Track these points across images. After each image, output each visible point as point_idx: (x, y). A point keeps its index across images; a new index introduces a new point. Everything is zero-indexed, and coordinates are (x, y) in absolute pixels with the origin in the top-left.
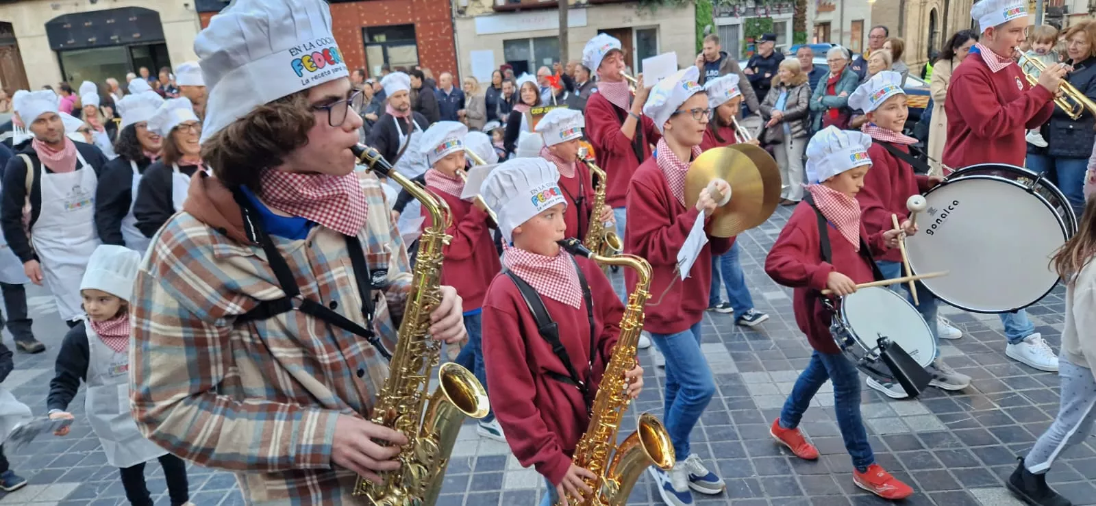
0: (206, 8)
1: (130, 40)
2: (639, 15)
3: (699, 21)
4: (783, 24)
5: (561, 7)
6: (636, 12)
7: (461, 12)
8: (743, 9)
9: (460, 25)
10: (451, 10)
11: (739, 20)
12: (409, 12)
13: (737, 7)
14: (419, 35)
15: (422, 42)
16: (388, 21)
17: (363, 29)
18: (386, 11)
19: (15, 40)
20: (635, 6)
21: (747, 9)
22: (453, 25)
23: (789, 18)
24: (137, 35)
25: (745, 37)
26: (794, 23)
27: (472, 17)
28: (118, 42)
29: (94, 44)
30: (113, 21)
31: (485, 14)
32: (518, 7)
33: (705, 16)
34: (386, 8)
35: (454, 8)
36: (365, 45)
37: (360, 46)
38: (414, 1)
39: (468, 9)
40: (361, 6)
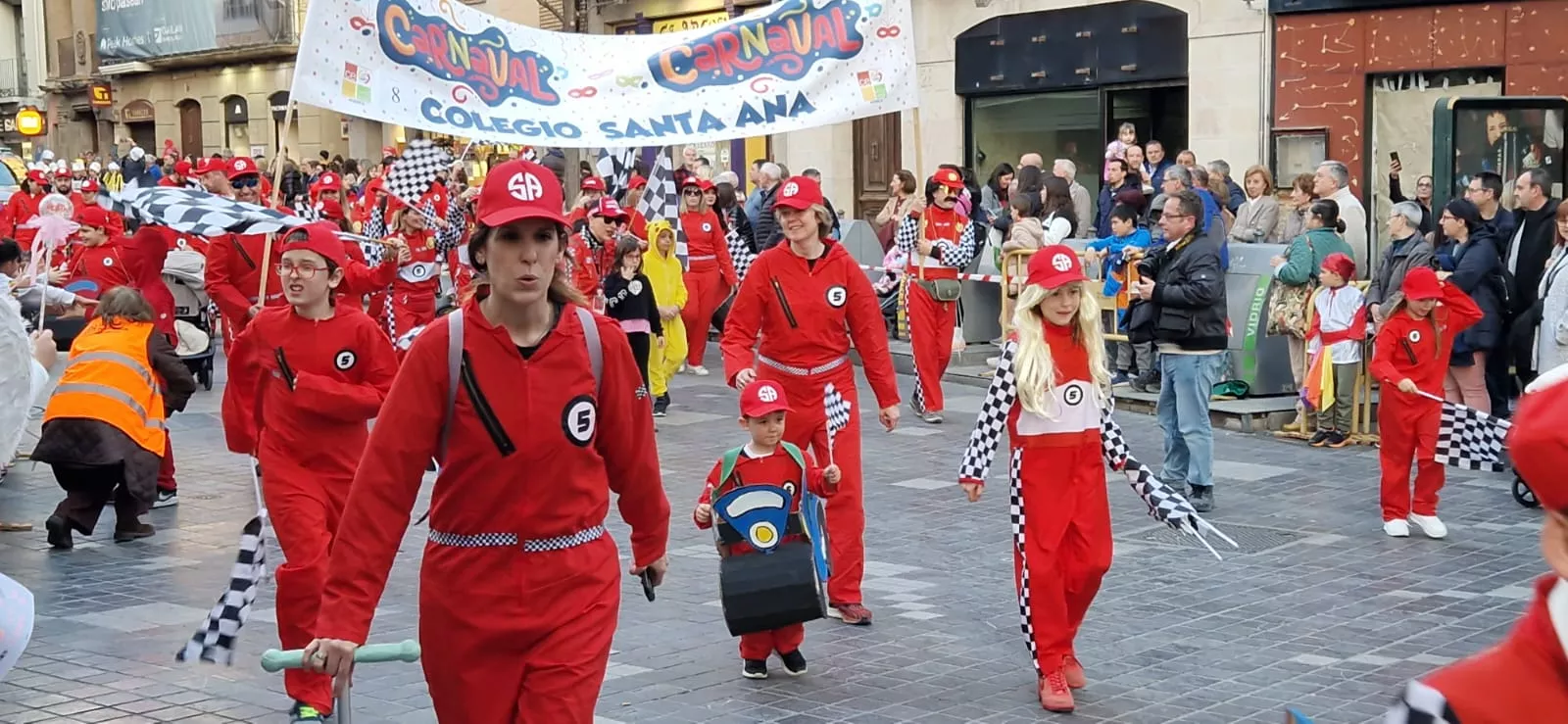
0: (1289, 5)
1: (1114, 77)
24: (1132, 66)
28: (1087, 80)
29: (1040, 83)
30: (1088, 34)
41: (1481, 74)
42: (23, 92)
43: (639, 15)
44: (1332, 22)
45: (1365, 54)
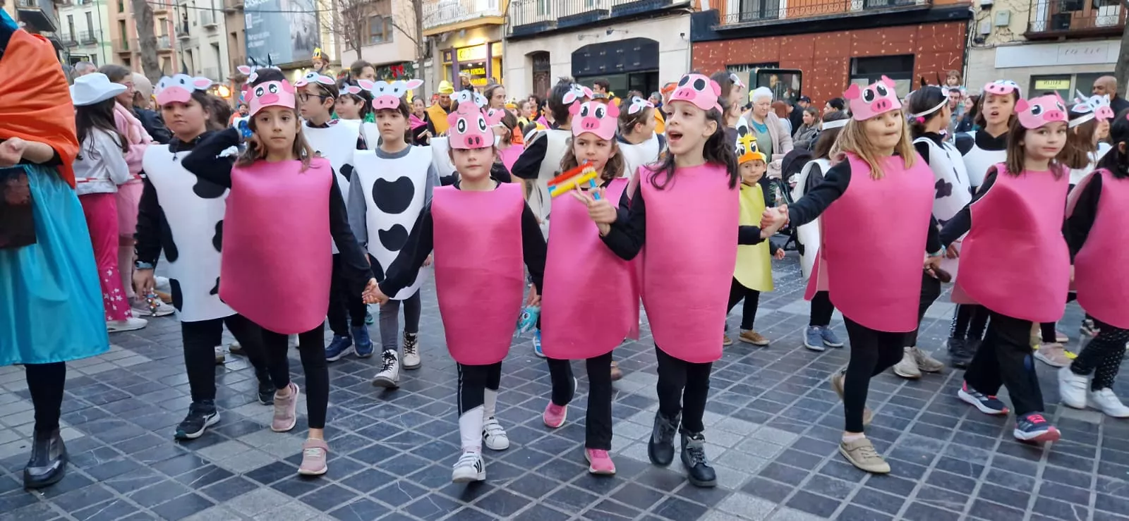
0: (698, 38)
1: (631, 68)
7: (979, 41)
9: (974, 56)
10: (967, 38)
12: (911, 41)
14: (918, 66)
15: (919, 75)
16: (882, 52)
17: (852, 60)
18: (884, 40)
19: (549, 66)
22: (964, 56)
24: (638, 64)
27: (994, 47)
28: (621, 69)
29: (604, 71)
30: (621, 51)
31: (1013, 43)
32: (1061, 34)
34: (884, 36)
35: (971, 36)
36: (851, 77)
37: (844, 78)
38: (921, 27)
39: (989, 38)
40: (855, 35)
41: (771, 65)
42: (221, 80)
43: (452, 47)
44: (714, 44)
45: (727, 57)
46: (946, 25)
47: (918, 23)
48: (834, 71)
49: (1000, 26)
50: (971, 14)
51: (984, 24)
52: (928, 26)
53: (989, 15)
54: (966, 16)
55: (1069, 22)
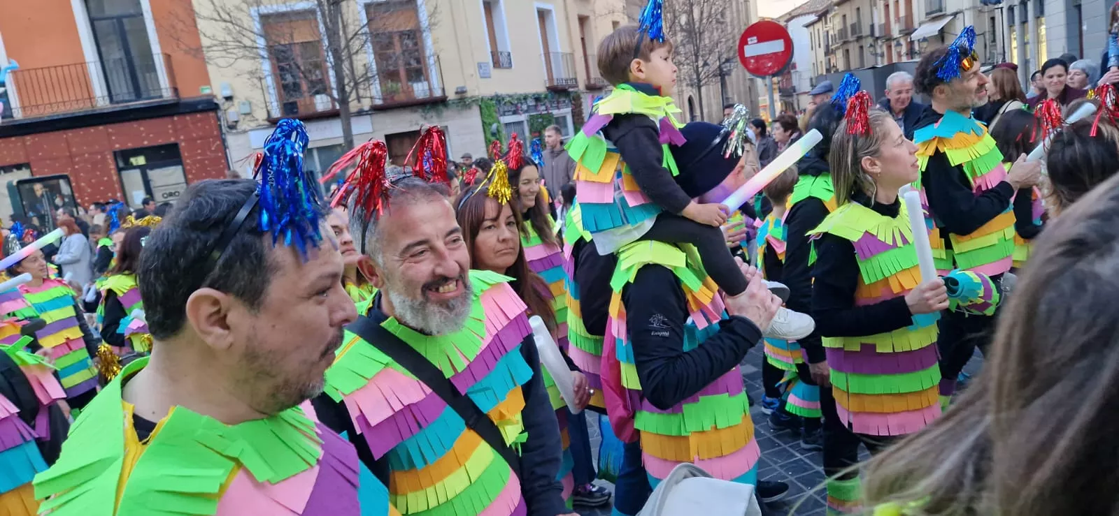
2: (425, 118)
3: (485, 120)
4: (564, 118)
5: (342, 115)
6: (422, 116)
7: (232, 127)
8: (525, 107)
9: (231, 140)
10: (220, 126)
11: (523, 117)
12: (171, 131)
13: (519, 105)
14: (185, 154)
15: (188, 161)
16: (146, 143)
17: (115, 154)
20: (420, 110)
21: (529, 106)
22: (224, 141)
23: (568, 113)
25: (531, 132)
26: (573, 116)
27: (245, 132)
31: (260, 128)
33: (490, 115)
34: (142, 129)
35: (223, 123)
36: (119, 170)
37: (113, 172)
38: (176, 118)
39: (239, 124)
40: (111, 129)
41: (19, 167)
46: (199, 116)
47: (172, 115)
48: (99, 166)
49: (245, 114)
50: (216, 104)
51: (231, 113)
52: (182, 117)
53: (233, 105)
54: (214, 106)
55: (297, 108)
